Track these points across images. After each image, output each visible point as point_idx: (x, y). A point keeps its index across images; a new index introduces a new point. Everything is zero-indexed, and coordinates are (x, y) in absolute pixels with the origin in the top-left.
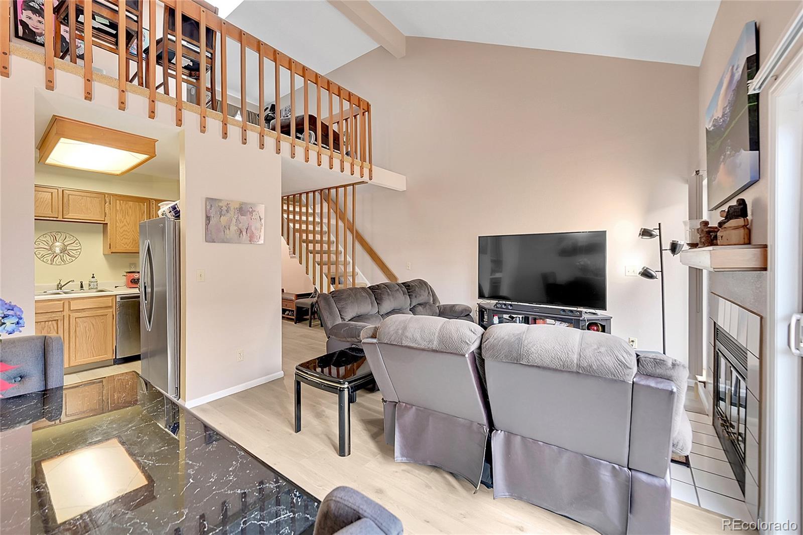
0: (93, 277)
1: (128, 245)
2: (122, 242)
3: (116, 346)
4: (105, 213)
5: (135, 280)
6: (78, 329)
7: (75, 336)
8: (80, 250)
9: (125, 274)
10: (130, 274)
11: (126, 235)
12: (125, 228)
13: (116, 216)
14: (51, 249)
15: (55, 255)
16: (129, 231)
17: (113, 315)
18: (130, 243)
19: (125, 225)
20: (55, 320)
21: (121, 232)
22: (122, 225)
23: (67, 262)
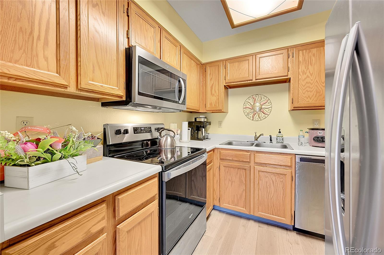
0: (280, 132)
1: (310, 99)
2: (304, 96)
3: (295, 212)
4: (288, 68)
5: (318, 138)
6: (260, 182)
7: (258, 189)
8: (270, 108)
9: (308, 131)
10: (312, 131)
11: (309, 87)
12: (308, 80)
13: (299, 69)
14: (252, 109)
15: (255, 112)
16: (312, 82)
17: (292, 177)
18: (312, 96)
19: (308, 77)
20: (245, 169)
21: (304, 85)
22: (305, 76)
23: (262, 119)
